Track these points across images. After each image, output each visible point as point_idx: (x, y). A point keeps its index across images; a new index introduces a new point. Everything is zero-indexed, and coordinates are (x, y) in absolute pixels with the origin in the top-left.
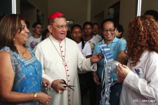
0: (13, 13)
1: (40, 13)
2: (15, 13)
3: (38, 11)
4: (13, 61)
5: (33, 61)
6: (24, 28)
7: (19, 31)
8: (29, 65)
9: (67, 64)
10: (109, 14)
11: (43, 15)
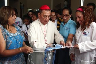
3: (21, 3)
4: (3, 32)
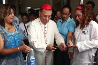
0: (3, 4)
1: (20, 3)
2: (5, 4)
5: (15, 33)
6: (11, 14)
7: (8, 14)
8: (11, 36)
9: (47, 39)
10: (64, 3)
11: (22, 4)
